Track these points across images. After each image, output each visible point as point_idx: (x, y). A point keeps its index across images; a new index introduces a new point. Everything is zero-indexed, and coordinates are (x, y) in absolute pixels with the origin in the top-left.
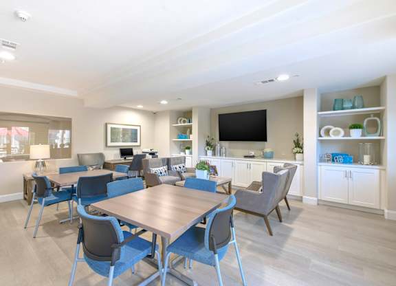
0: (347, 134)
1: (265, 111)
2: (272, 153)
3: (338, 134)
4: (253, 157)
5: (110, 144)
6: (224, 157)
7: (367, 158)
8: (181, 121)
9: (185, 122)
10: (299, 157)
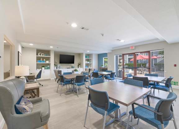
1: (74, 56)
2: (74, 67)
8: (40, 54)
9: (43, 55)
10: (80, 67)
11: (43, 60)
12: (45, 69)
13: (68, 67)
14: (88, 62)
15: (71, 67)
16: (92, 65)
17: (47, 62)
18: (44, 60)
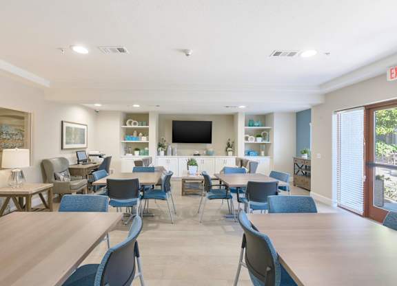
0: (256, 140)
1: (211, 122)
2: (213, 152)
3: (252, 140)
4: (199, 155)
5: (65, 146)
6: (170, 156)
7: (263, 153)
8: (130, 123)
9: (135, 124)
10: (230, 153)
11: (138, 135)
12: (140, 155)
13: (197, 152)
14: (259, 140)
15: (205, 152)
16: (271, 147)
17: (144, 139)
18: (141, 134)
